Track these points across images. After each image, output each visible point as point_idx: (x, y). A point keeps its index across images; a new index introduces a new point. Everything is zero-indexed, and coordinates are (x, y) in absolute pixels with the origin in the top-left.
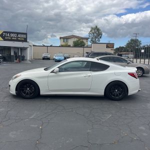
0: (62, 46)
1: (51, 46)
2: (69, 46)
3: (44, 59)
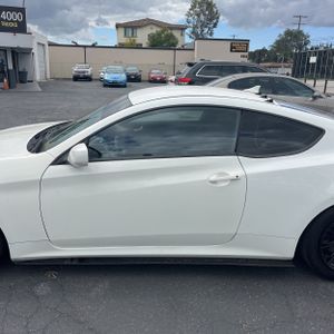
0: (121, 46)
1: (93, 46)
2: (139, 47)
3: (76, 78)
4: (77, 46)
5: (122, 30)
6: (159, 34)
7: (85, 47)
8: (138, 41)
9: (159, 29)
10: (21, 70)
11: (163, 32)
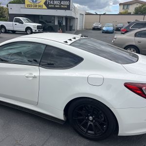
4: (97, 14)
5: (122, 6)
6: (140, 8)
7: (100, 15)
8: (129, 11)
9: (140, 5)
10: (71, 25)
11: (143, 6)
